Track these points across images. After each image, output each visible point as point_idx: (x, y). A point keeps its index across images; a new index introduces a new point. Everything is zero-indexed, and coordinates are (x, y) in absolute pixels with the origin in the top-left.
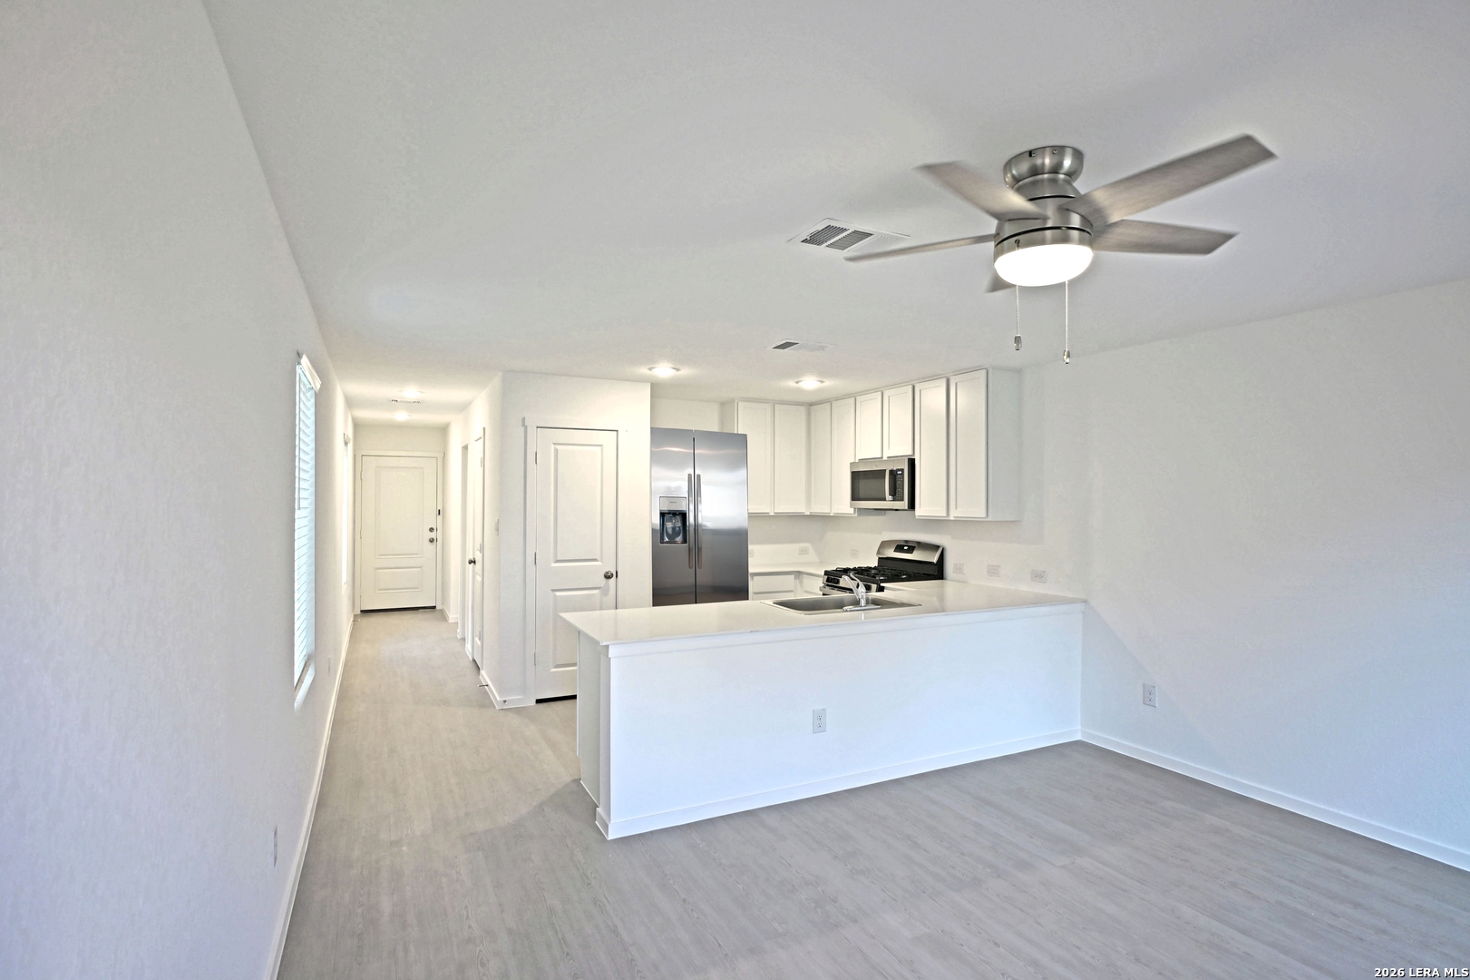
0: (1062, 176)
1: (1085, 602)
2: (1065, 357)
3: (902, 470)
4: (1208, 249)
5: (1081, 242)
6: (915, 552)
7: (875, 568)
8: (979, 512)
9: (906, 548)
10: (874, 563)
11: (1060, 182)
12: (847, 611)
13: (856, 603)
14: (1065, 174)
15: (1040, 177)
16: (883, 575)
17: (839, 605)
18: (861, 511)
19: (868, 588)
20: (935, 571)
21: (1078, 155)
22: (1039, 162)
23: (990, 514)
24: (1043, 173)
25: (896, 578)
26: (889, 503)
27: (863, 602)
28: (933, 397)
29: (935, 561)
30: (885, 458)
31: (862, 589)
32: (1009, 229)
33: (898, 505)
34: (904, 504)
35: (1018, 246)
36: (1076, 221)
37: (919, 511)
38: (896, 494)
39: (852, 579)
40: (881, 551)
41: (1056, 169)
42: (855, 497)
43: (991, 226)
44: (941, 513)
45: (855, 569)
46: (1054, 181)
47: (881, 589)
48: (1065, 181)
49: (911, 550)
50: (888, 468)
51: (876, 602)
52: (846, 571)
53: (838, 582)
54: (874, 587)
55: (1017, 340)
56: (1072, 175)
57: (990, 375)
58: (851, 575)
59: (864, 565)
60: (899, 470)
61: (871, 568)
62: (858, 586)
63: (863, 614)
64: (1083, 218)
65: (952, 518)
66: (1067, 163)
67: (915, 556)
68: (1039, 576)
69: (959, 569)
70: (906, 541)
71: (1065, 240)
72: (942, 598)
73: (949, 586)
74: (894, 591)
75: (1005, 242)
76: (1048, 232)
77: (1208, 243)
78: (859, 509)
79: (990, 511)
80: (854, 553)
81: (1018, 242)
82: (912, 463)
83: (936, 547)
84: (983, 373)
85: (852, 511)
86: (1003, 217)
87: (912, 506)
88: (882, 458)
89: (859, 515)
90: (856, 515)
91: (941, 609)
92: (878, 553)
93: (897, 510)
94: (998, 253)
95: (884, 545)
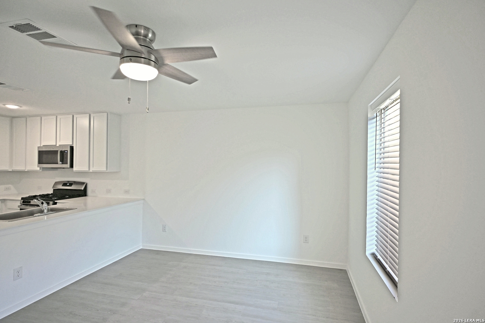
0: (148, 40)
1: (144, 199)
2: (147, 110)
3: (67, 151)
4: (190, 83)
5: (155, 67)
6: (72, 186)
7: (52, 194)
8: (104, 169)
9: (68, 184)
10: (51, 192)
11: (147, 42)
12: (36, 216)
13: (42, 212)
14: (149, 39)
15: (140, 37)
16: (56, 197)
17: (31, 214)
18: (44, 169)
19: (48, 204)
20: (83, 193)
21: (154, 33)
22: (140, 30)
23: (108, 169)
24: (141, 36)
25: (63, 197)
26: (60, 165)
27: (46, 211)
28: (83, 121)
29: (83, 189)
30: (58, 145)
31: (45, 205)
32: (126, 53)
33: (64, 166)
34: (68, 165)
35: (131, 61)
36: (153, 58)
37: (75, 168)
38: (63, 161)
39: (39, 200)
40: (55, 186)
41: (146, 36)
42: (40, 162)
43: (119, 50)
44: (86, 169)
45: (40, 195)
46: (145, 41)
47: (55, 203)
48: (149, 41)
49: (71, 185)
50: (59, 150)
51: (52, 210)
52: (35, 197)
53: (30, 202)
54: (51, 203)
55: (129, 99)
56: (152, 41)
57: (109, 116)
58: (39, 199)
59: (45, 193)
60: (66, 151)
61: (49, 194)
62: (42, 203)
63: (46, 217)
64: (156, 58)
65: (91, 171)
66: (150, 35)
67: (72, 187)
68: (127, 192)
69: (93, 191)
70: (68, 181)
71: (149, 64)
72: (85, 204)
73: (89, 199)
74: (61, 204)
75: (125, 58)
76: (143, 59)
77: (190, 81)
78: (43, 168)
79: (108, 168)
80: (40, 188)
81: (131, 60)
82: (72, 148)
83: (84, 183)
84: (105, 114)
85: (38, 169)
86: (125, 47)
87: (72, 166)
88: (56, 145)
89: (43, 170)
90: (41, 171)
91: (85, 210)
92: (53, 187)
93: (63, 168)
94: (121, 63)
95: (56, 183)
